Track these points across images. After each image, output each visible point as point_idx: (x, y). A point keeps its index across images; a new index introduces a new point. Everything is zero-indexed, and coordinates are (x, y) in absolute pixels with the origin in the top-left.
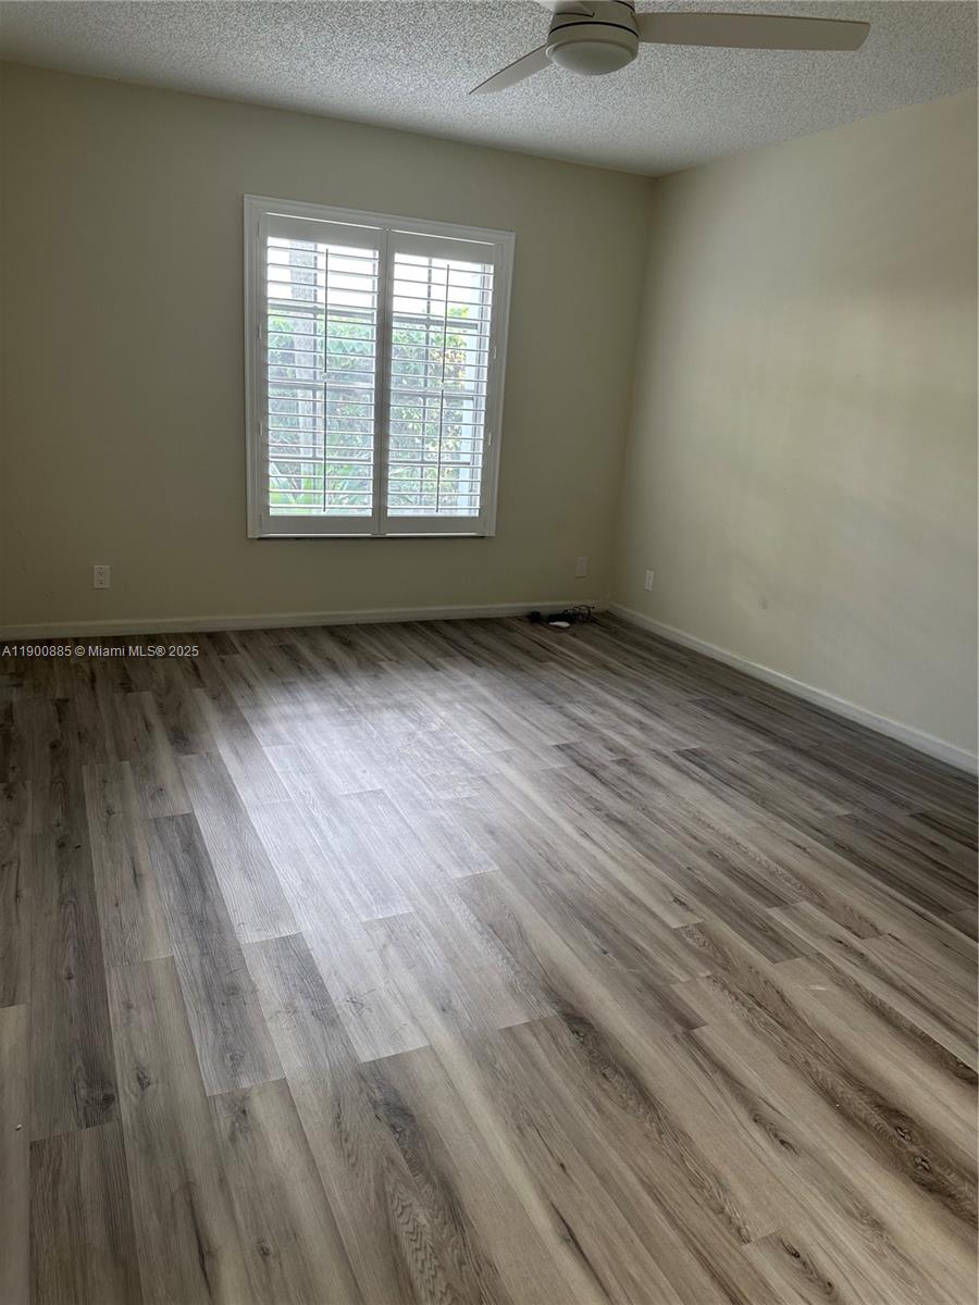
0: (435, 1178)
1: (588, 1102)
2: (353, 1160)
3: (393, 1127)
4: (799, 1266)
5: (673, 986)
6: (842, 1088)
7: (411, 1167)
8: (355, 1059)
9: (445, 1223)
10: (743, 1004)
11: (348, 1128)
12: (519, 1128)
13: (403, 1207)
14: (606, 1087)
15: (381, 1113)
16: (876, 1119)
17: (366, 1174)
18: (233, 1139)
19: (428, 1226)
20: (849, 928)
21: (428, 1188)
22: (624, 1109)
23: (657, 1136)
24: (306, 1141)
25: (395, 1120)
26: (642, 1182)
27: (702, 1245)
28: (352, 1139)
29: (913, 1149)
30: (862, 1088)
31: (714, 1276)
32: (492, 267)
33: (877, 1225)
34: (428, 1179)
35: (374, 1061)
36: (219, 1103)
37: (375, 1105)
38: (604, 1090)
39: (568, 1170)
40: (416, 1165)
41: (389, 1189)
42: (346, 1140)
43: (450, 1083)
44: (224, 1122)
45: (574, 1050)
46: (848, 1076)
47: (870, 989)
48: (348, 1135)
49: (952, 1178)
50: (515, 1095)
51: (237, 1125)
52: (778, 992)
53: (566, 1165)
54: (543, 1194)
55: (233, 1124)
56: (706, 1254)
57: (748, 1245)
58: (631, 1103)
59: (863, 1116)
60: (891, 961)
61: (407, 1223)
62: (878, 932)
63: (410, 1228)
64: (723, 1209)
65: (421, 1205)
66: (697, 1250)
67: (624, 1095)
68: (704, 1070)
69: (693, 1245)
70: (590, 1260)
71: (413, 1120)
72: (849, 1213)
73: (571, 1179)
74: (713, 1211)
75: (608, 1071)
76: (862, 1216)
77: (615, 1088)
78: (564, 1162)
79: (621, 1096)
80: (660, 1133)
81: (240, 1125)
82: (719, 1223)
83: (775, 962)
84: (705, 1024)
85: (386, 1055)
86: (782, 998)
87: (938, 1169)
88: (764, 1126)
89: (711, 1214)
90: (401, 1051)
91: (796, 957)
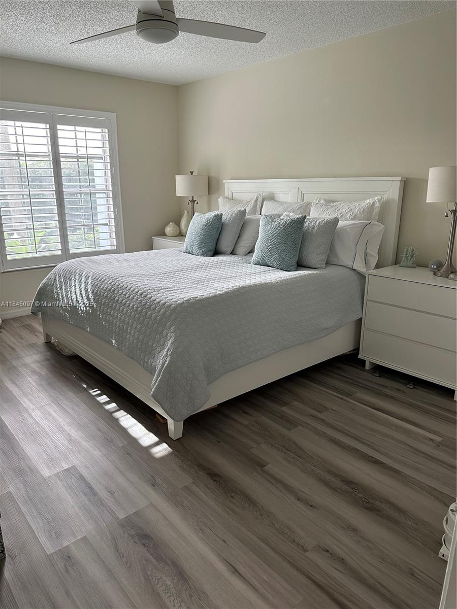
0: (169, 562)
1: (228, 510)
2: (129, 564)
3: (144, 545)
4: (329, 555)
5: (251, 450)
6: (329, 477)
7: (157, 561)
8: (118, 518)
9: (179, 581)
10: (282, 451)
11: (123, 550)
12: (201, 530)
13: (158, 579)
14: (234, 501)
15: (136, 540)
16: (345, 487)
17: (137, 570)
18: (67, 571)
19: (172, 584)
20: (315, 409)
21: (167, 567)
22: (244, 509)
23: (261, 517)
24: (104, 562)
25: (144, 541)
26: (258, 538)
27: (290, 558)
28: (125, 555)
29: (360, 495)
30: (335, 475)
31: (298, 569)
32: (107, 130)
33: (355, 530)
34: (166, 563)
35: (127, 517)
36: (55, 557)
37: (132, 537)
38: (233, 503)
39: (227, 542)
40: (159, 559)
41: (149, 573)
42: (123, 557)
43: (165, 518)
44: (60, 565)
45: (216, 489)
46: (330, 472)
47: (329, 434)
48: (123, 554)
49: (378, 503)
50: (196, 516)
51: (67, 564)
52: (294, 443)
53: (225, 540)
54: (219, 555)
55: (65, 564)
56: (292, 561)
57: (308, 552)
58: (246, 506)
59: (339, 487)
60: (334, 420)
61: (162, 586)
62: (326, 409)
63: (163, 588)
64: (294, 540)
65: (166, 576)
66: (289, 561)
67: (243, 503)
68: (272, 483)
69: (286, 559)
70: (246, 578)
71: (152, 539)
72: (342, 527)
73: (229, 545)
74: (290, 542)
75: (233, 495)
76: (348, 528)
77: (238, 501)
78: (224, 539)
79: (241, 504)
80: (261, 515)
81: (69, 564)
82: (294, 547)
83: (290, 430)
84: (268, 464)
85: (132, 513)
86: (296, 445)
87: (371, 501)
88: (302, 501)
89: (289, 543)
90: (138, 509)
91: (297, 426)
